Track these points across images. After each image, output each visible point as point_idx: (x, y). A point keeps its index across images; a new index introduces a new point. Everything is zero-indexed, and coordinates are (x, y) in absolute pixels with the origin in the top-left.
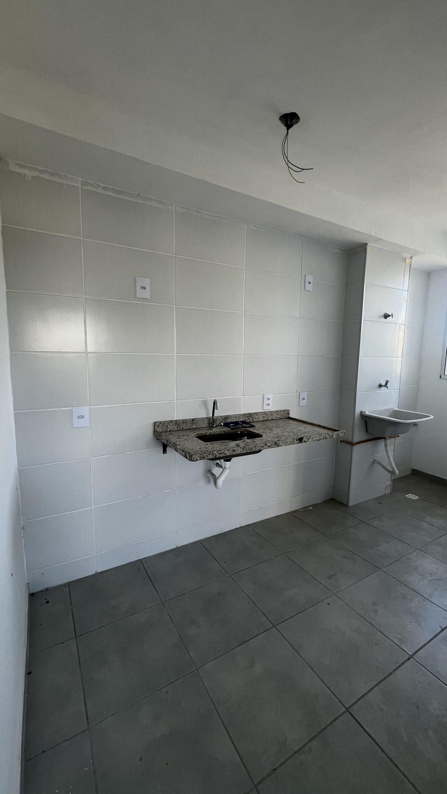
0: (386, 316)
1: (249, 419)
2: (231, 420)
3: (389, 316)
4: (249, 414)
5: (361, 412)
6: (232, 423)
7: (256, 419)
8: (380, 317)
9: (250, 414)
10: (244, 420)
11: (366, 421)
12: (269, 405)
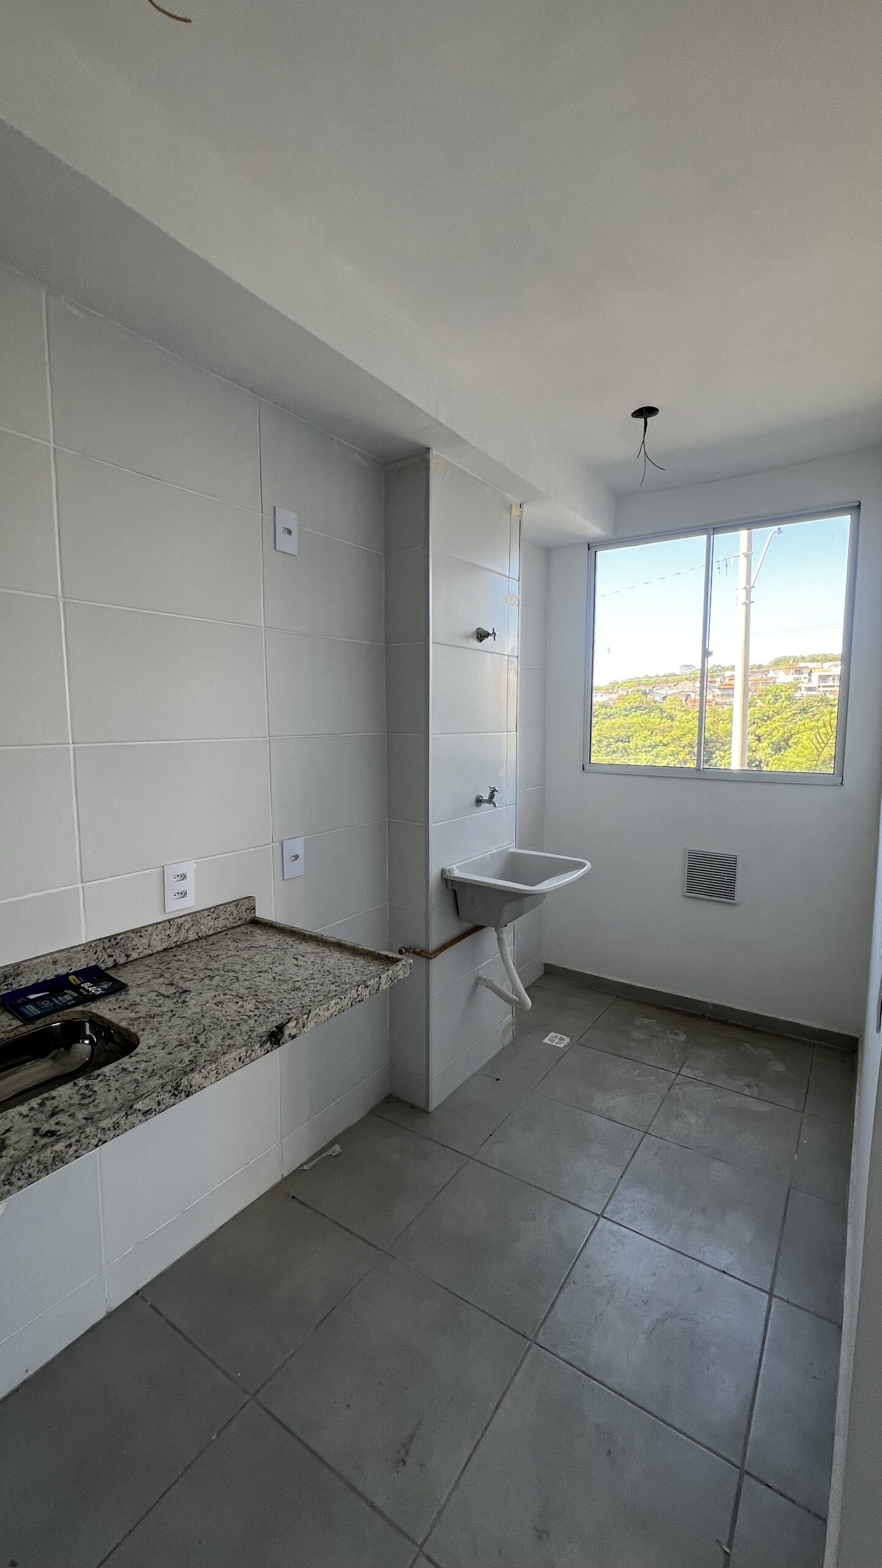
0: (481, 636)
1: (110, 956)
2: (36, 976)
3: (488, 635)
4: (109, 938)
5: (443, 871)
6: (36, 988)
7: (140, 950)
8: (467, 637)
9: (115, 937)
10: (93, 964)
11: (455, 892)
12: (184, 894)
